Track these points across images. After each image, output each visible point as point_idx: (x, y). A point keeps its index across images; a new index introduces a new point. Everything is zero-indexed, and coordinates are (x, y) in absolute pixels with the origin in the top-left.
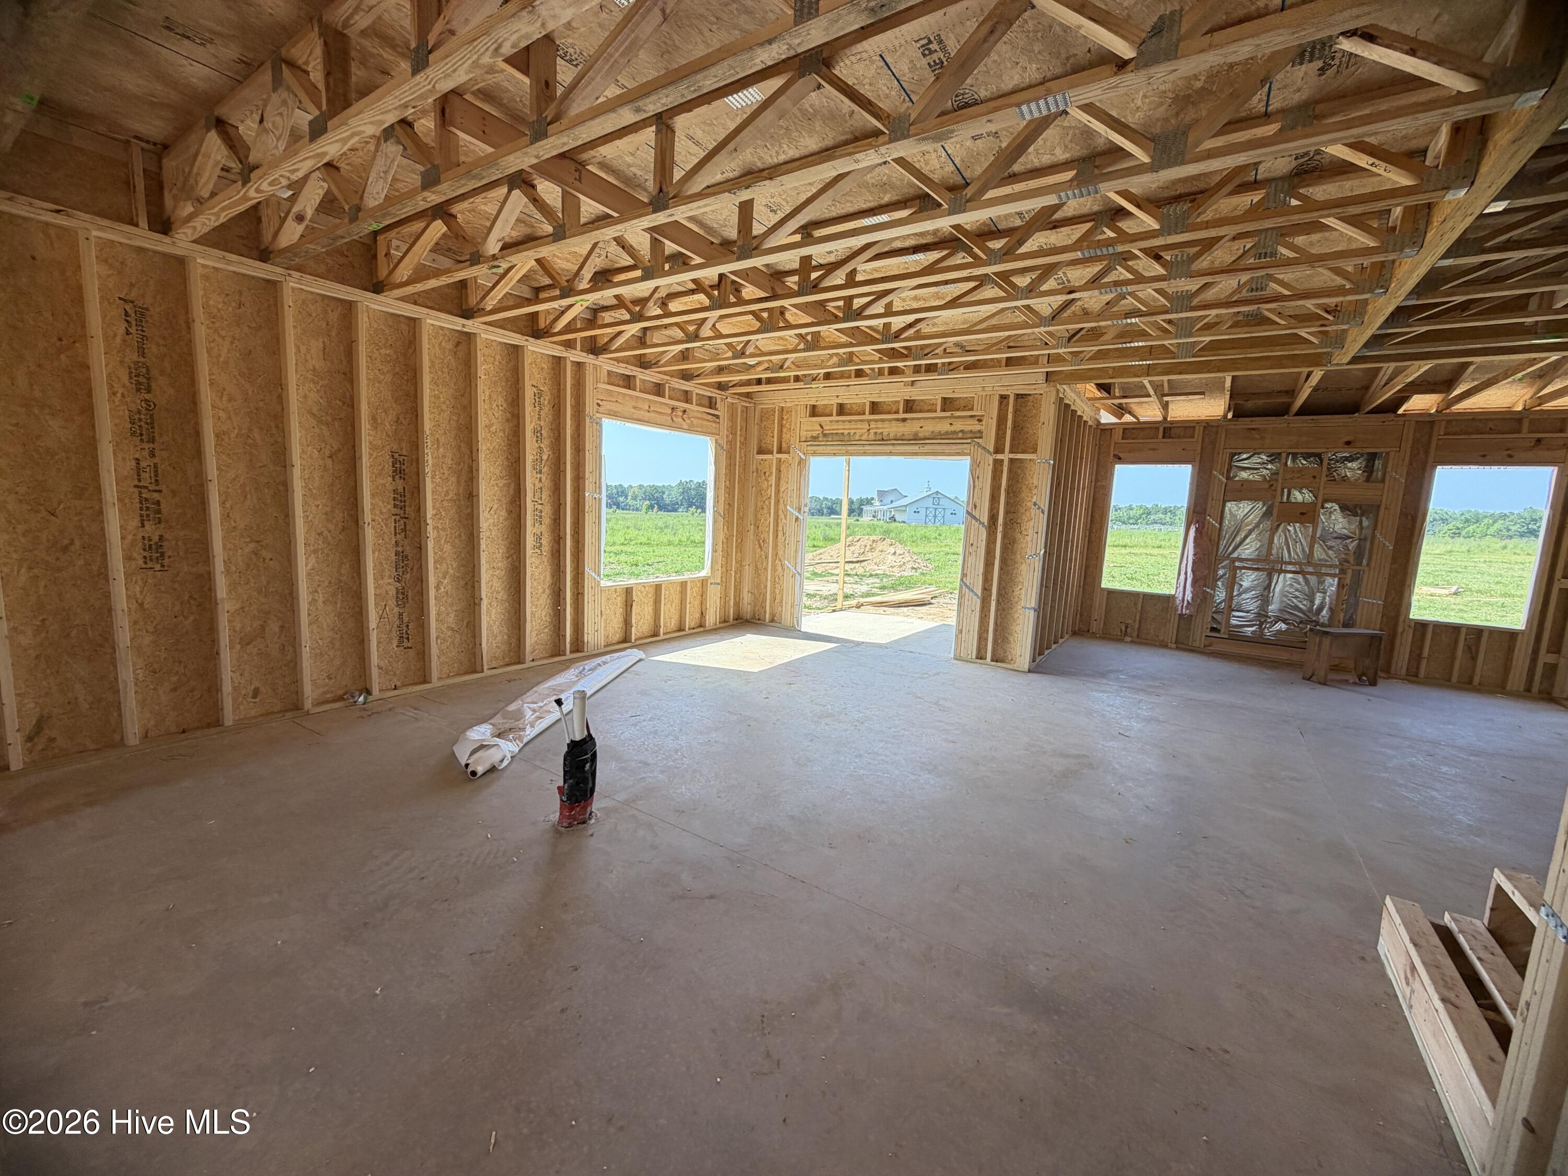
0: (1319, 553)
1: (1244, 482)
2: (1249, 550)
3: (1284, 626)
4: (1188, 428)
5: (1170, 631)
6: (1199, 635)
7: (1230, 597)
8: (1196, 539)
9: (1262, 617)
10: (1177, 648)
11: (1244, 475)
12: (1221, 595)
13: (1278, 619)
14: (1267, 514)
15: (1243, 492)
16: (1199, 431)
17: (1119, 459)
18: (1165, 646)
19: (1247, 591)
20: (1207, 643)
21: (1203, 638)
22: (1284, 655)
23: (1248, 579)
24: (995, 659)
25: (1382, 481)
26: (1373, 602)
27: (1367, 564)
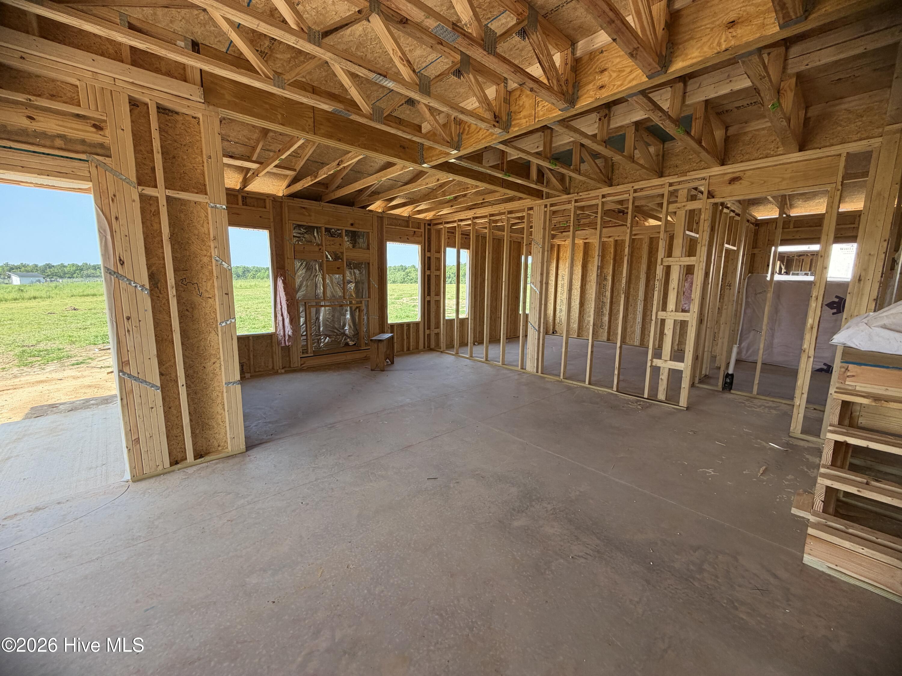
6: (296, 358)
8: (284, 288)
10: (287, 372)
13: (326, 336)
16: (269, 204)
18: (276, 373)
20: (302, 362)
21: (299, 359)
24: (201, 455)
25: (368, 248)
26: (375, 317)
27: (369, 297)
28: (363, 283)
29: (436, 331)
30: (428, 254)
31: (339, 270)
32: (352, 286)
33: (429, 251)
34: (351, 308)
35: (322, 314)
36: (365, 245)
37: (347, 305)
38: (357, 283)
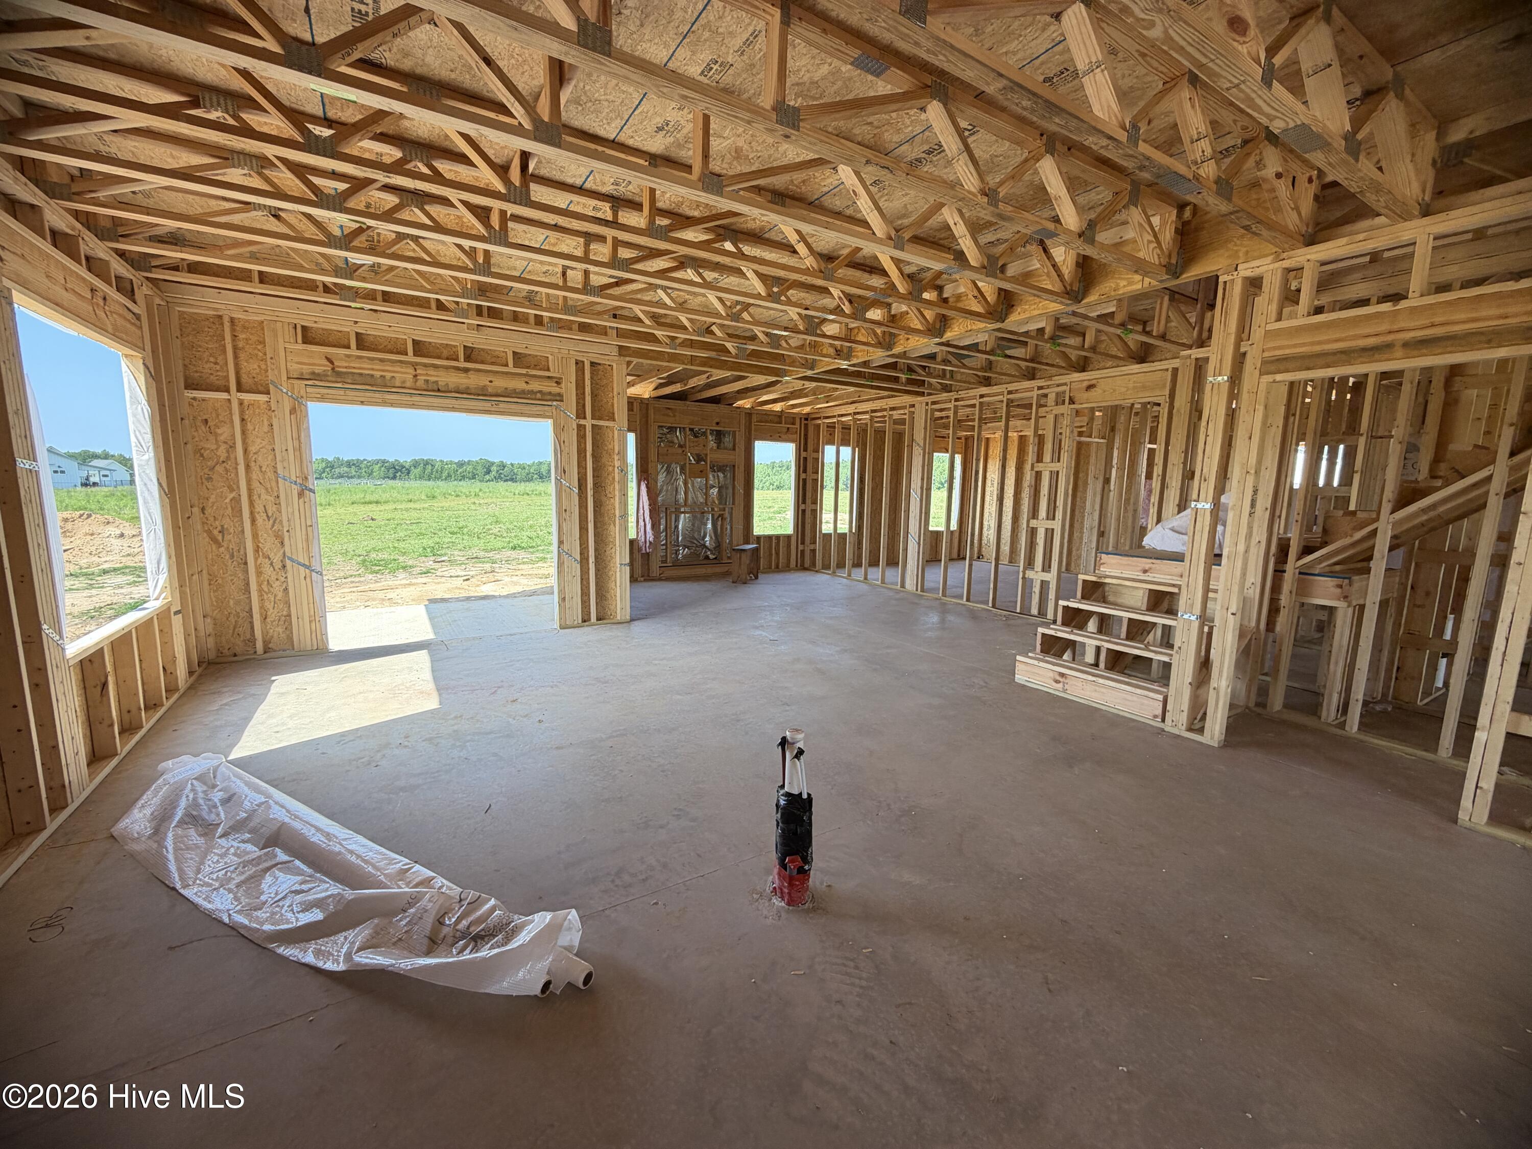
3: (688, 551)
5: (638, 569)
6: (655, 567)
7: (670, 535)
8: (647, 493)
13: (685, 547)
14: (682, 472)
15: (668, 456)
16: (636, 406)
18: (636, 581)
20: (661, 571)
21: (658, 567)
22: (703, 571)
24: (600, 618)
25: (734, 449)
26: (739, 527)
27: (733, 504)
28: (727, 488)
29: (812, 547)
30: (804, 454)
31: (702, 473)
32: (715, 491)
33: (805, 450)
34: (713, 515)
35: (681, 523)
36: (731, 445)
37: (708, 512)
38: (720, 488)
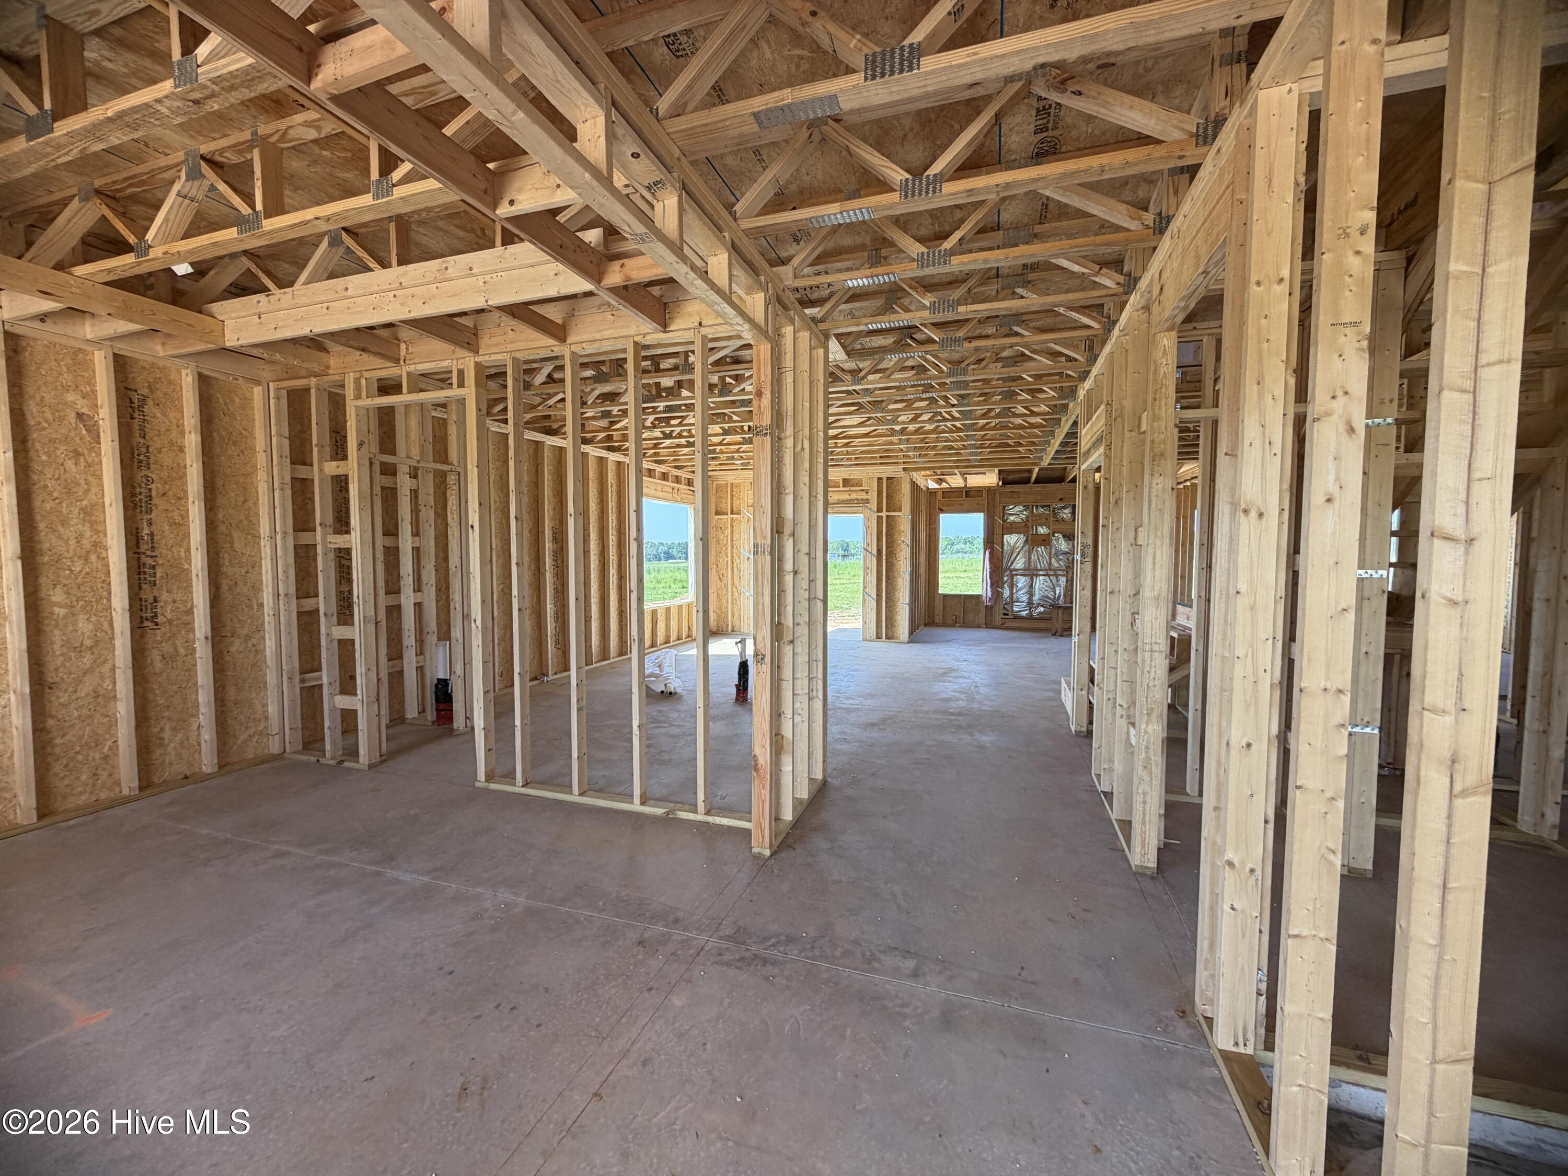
0: (1055, 564)
1: (1013, 523)
2: (1019, 563)
3: (1042, 609)
4: (979, 491)
5: (982, 618)
6: (998, 618)
7: (1012, 594)
8: (990, 559)
9: (1030, 603)
10: (987, 628)
11: (1012, 518)
12: (1006, 593)
13: (1039, 605)
14: (1026, 542)
15: (1012, 529)
16: (985, 493)
17: (942, 511)
18: (980, 627)
19: (1021, 589)
20: (1002, 622)
21: (1000, 619)
22: (1042, 625)
23: (1021, 581)
24: (887, 638)
31: (1044, 542)
